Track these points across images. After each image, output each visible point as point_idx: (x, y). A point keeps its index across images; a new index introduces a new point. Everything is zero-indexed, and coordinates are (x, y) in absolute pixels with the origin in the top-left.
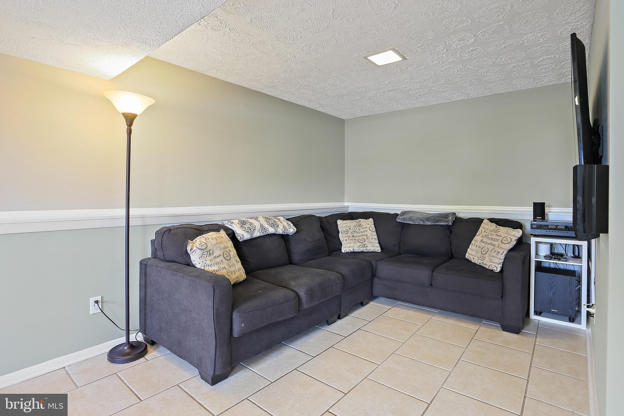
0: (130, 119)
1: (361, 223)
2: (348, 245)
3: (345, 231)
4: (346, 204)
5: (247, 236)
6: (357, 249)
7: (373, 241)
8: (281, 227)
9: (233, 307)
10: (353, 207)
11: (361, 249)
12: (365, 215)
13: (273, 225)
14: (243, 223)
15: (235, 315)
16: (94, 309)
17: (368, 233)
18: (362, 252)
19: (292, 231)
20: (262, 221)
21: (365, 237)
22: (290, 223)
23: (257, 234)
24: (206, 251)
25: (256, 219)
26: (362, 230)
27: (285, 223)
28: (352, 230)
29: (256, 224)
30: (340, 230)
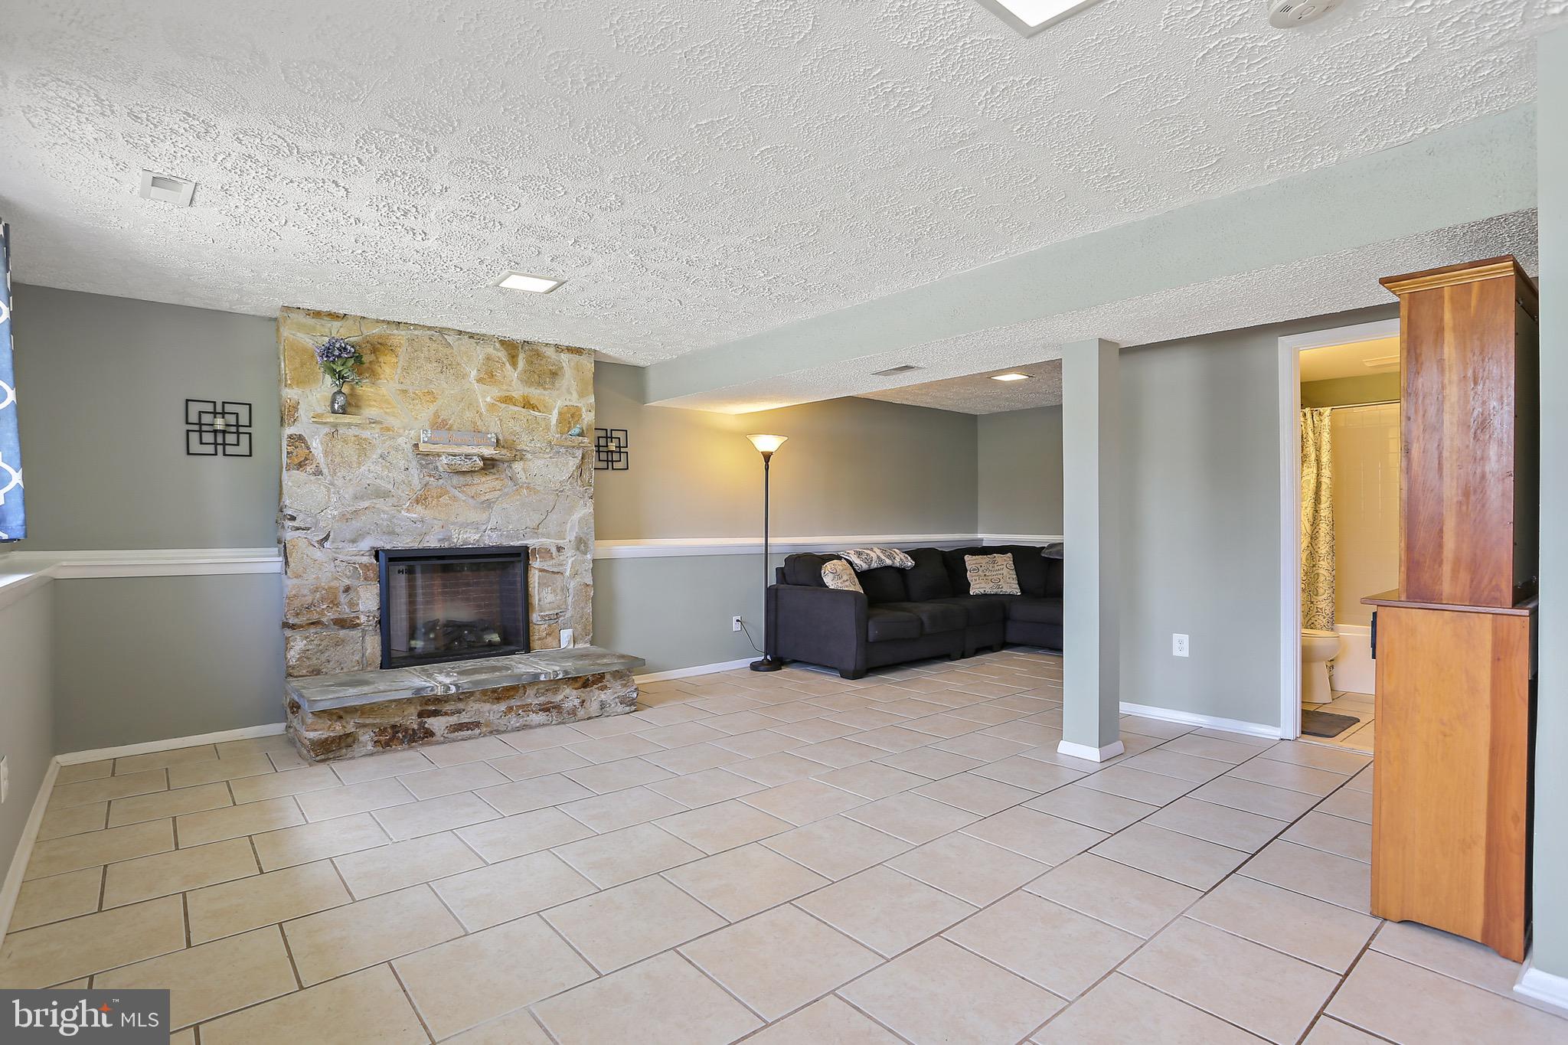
0: (767, 457)
1: (997, 558)
2: (978, 586)
3: (974, 570)
4: (980, 536)
5: (865, 567)
6: (988, 591)
7: (1011, 581)
8: (898, 559)
9: (868, 618)
10: (988, 538)
11: (995, 591)
12: (1002, 550)
13: (889, 557)
14: (859, 554)
15: (870, 623)
16: (736, 627)
17: (1005, 571)
18: (996, 595)
19: (910, 564)
20: (878, 552)
21: (1000, 577)
22: (906, 555)
23: (874, 565)
24: (837, 575)
25: (872, 550)
26: (997, 568)
27: (902, 556)
28: (983, 568)
29: (872, 554)
30: (968, 568)
